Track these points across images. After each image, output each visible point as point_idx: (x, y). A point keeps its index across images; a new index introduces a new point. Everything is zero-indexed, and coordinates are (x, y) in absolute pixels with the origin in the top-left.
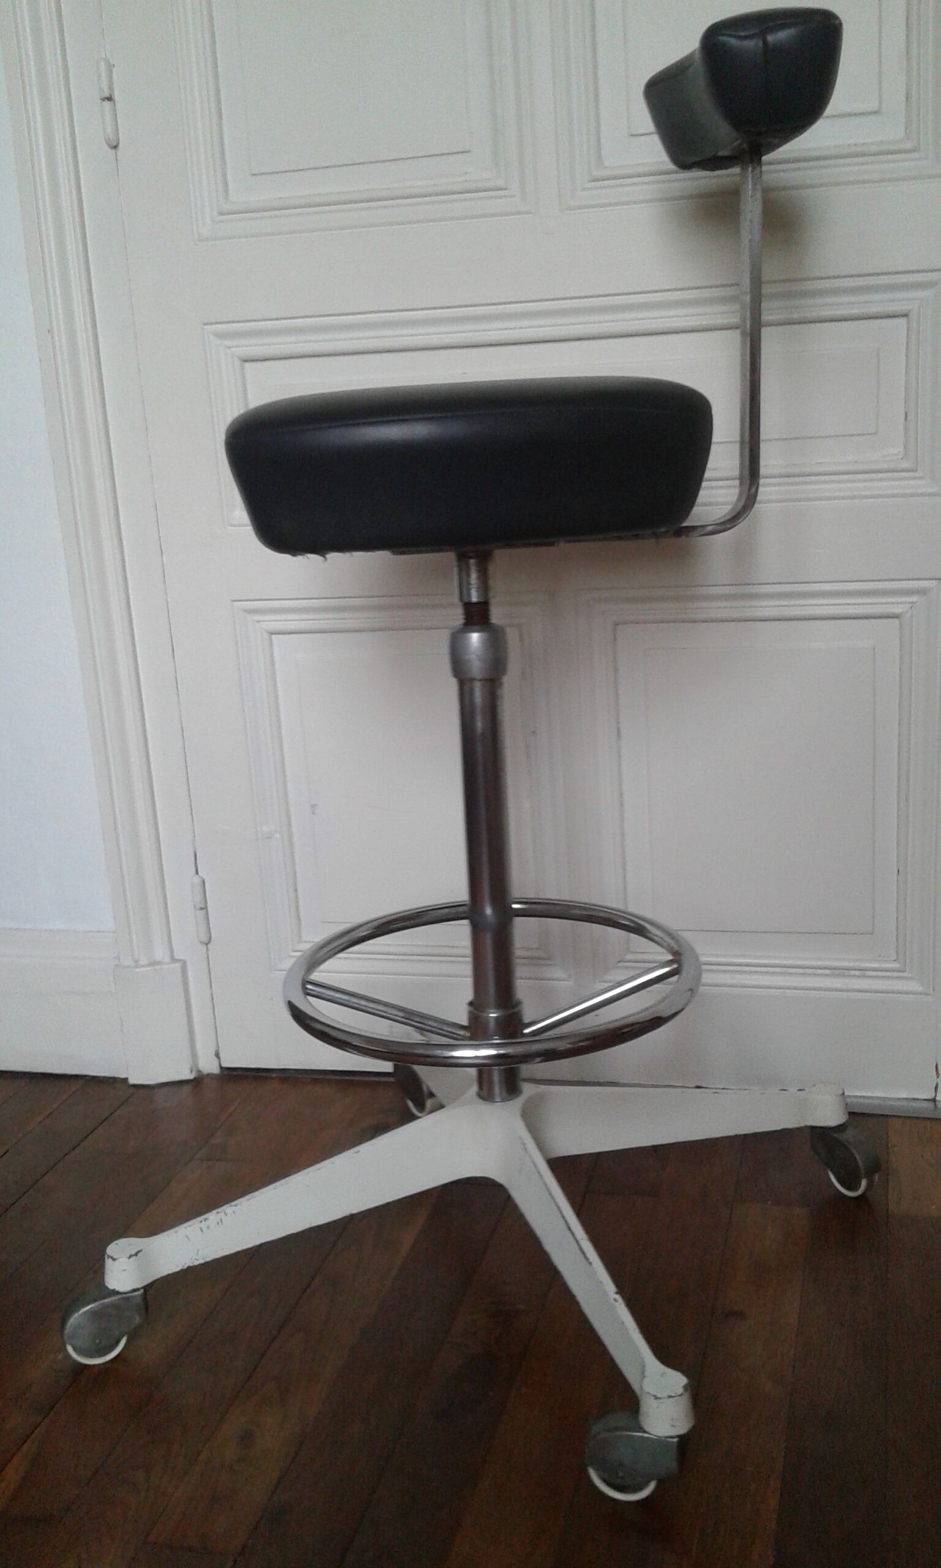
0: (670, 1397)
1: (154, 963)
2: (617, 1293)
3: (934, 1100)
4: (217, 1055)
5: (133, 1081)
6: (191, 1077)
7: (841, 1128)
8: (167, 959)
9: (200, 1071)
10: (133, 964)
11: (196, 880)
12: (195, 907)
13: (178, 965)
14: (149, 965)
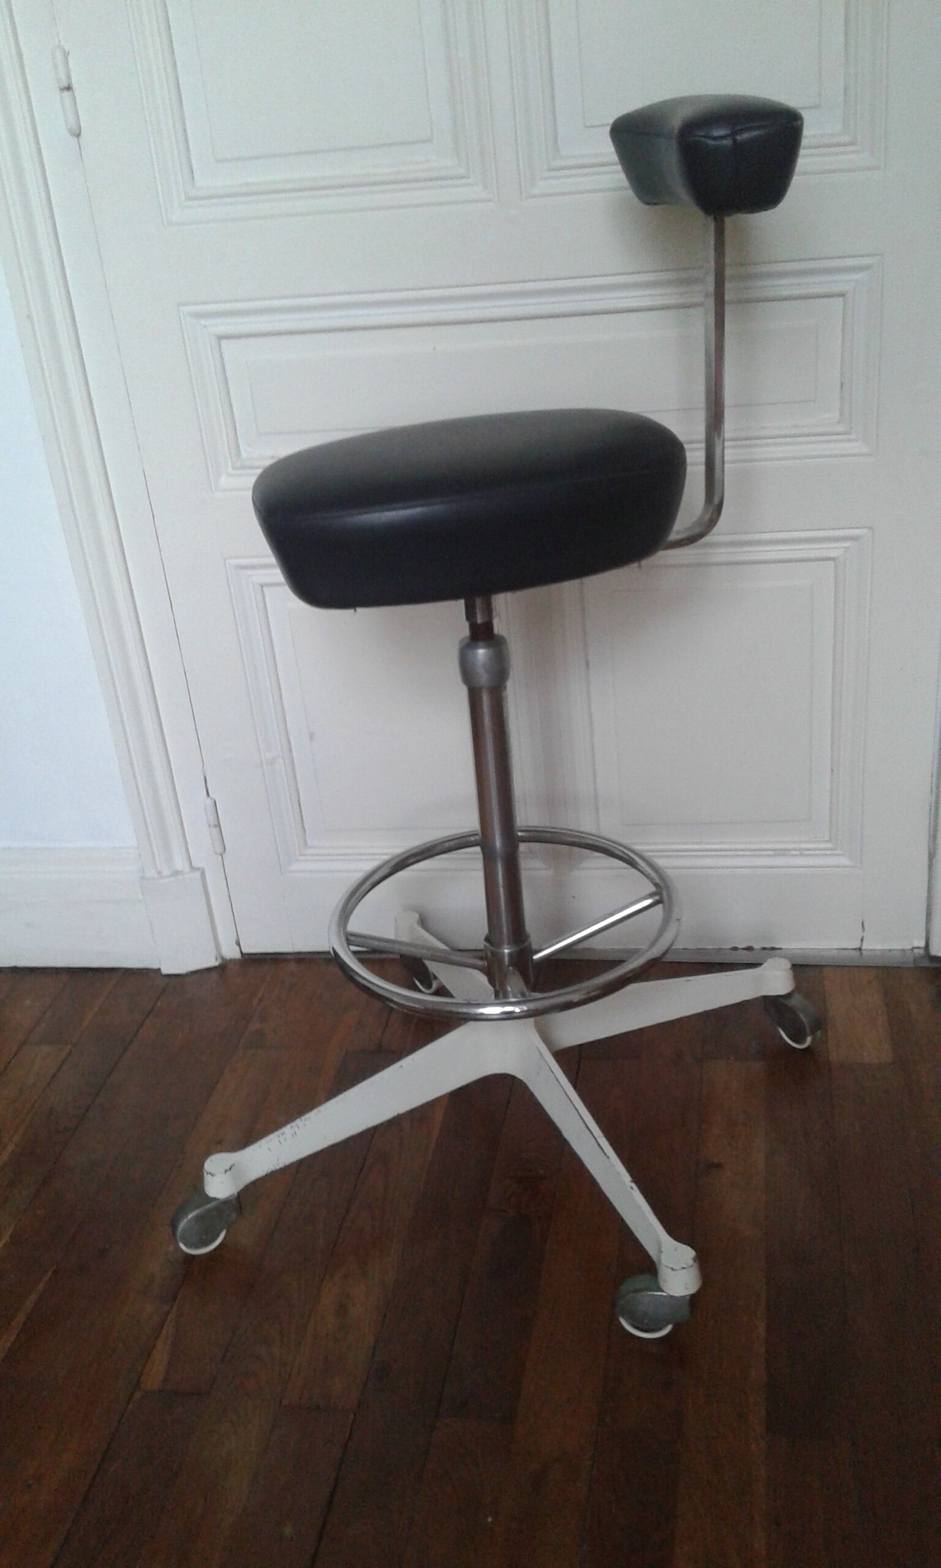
0: (683, 1268)
1: (175, 873)
2: (631, 1182)
3: (860, 949)
4: (238, 944)
5: (165, 971)
6: (217, 964)
7: (788, 996)
8: (187, 869)
9: (222, 958)
10: (156, 875)
11: (209, 802)
12: (209, 826)
13: (198, 874)
14: (171, 876)
